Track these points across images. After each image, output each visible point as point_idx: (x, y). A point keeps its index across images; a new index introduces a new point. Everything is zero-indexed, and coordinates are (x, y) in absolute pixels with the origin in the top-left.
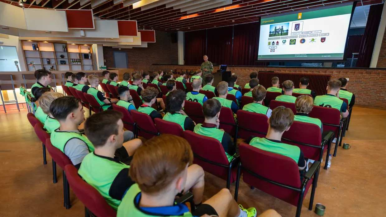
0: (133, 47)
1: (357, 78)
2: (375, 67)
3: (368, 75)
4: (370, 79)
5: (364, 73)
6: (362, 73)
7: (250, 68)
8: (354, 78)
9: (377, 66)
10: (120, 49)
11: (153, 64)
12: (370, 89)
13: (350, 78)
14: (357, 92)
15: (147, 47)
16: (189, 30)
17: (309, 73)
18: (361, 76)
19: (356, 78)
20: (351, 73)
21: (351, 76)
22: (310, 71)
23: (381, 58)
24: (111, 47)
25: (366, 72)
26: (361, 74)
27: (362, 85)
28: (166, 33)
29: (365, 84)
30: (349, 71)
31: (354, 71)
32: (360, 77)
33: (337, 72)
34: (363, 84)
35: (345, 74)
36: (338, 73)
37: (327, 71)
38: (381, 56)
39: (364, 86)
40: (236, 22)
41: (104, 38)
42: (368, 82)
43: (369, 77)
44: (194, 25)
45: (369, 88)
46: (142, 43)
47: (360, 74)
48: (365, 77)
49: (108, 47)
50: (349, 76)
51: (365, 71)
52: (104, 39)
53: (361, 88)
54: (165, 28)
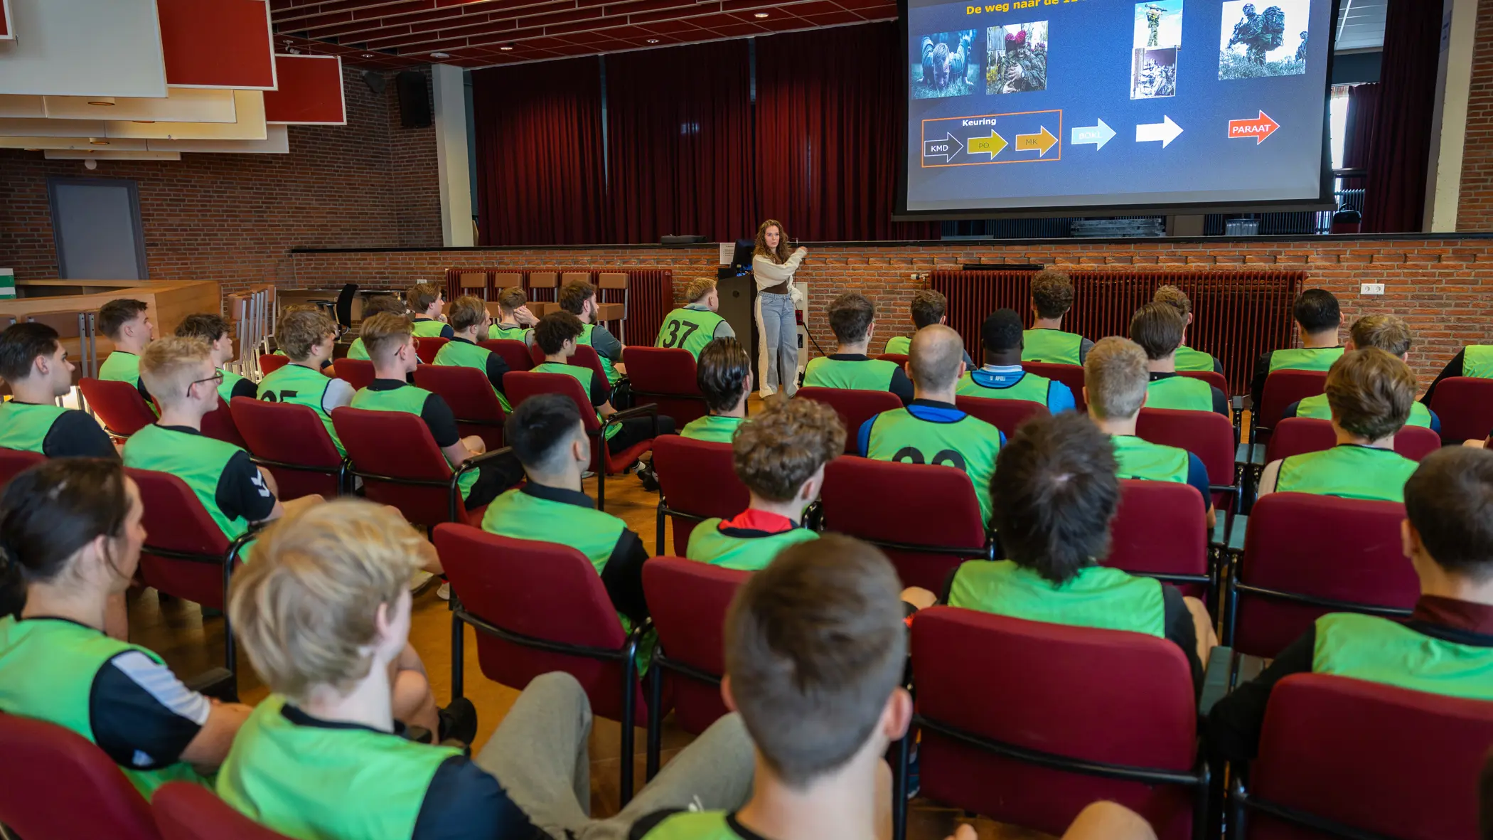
0: (183, 155)
1: (1420, 282)
2: (1451, 227)
3: (1464, 264)
4: (1475, 282)
5: (1448, 259)
6: (1439, 258)
7: (893, 253)
8: (1405, 283)
9: (1458, 226)
10: (91, 166)
11: (294, 251)
12: (1482, 329)
13: (1386, 282)
14: (1426, 345)
15: (287, 151)
16: (505, 57)
17: (1194, 266)
18: (1437, 271)
19: (1413, 282)
20: (1389, 257)
21: (1394, 275)
22: (1201, 258)
23: (1470, 188)
24: (40, 153)
25: (1455, 252)
26: (1435, 262)
27: (1444, 310)
28: (364, 73)
29: (1457, 305)
30: (1379, 252)
31: (1401, 251)
32: (1433, 275)
33: (1326, 256)
34: (1449, 305)
35: (1362, 264)
36: (1326, 260)
37: (1280, 253)
38: (1469, 180)
39: (1452, 318)
40: (777, 19)
41: (40, 97)
42: (1467, 298)
43: (1469, 274)
44: (540, 31)
45: (1478, 326)
46: (268, 126)
47: (1430, 264)
48: (1451, 274)
49: (22, 151)
50: (1382, 275)
51: (1450, 249)
52: (35, 100)
53: (1442, 325)
54: (363, 45)
